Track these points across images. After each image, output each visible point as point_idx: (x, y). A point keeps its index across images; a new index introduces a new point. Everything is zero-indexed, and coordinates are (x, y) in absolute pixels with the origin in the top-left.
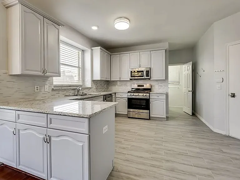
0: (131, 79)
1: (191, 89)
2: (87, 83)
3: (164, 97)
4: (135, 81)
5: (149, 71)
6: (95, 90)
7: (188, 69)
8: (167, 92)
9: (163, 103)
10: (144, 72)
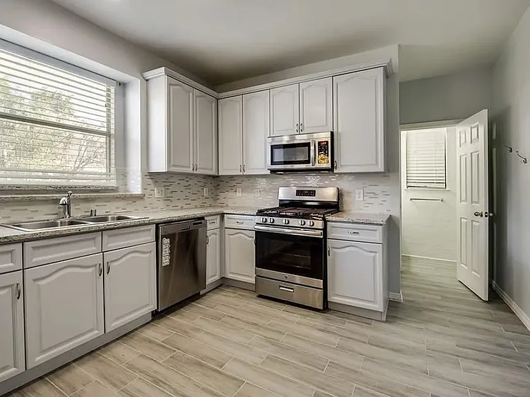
0: (273, 171)
1: (483, 206)
2: (133, 182)
3: (378, 235)
4: (290, 179)
5: (327, 142)
6: (161, 204)
7: (475, 136)
8: (395, 214)
9: (374, 257)
10: (312, 148)
